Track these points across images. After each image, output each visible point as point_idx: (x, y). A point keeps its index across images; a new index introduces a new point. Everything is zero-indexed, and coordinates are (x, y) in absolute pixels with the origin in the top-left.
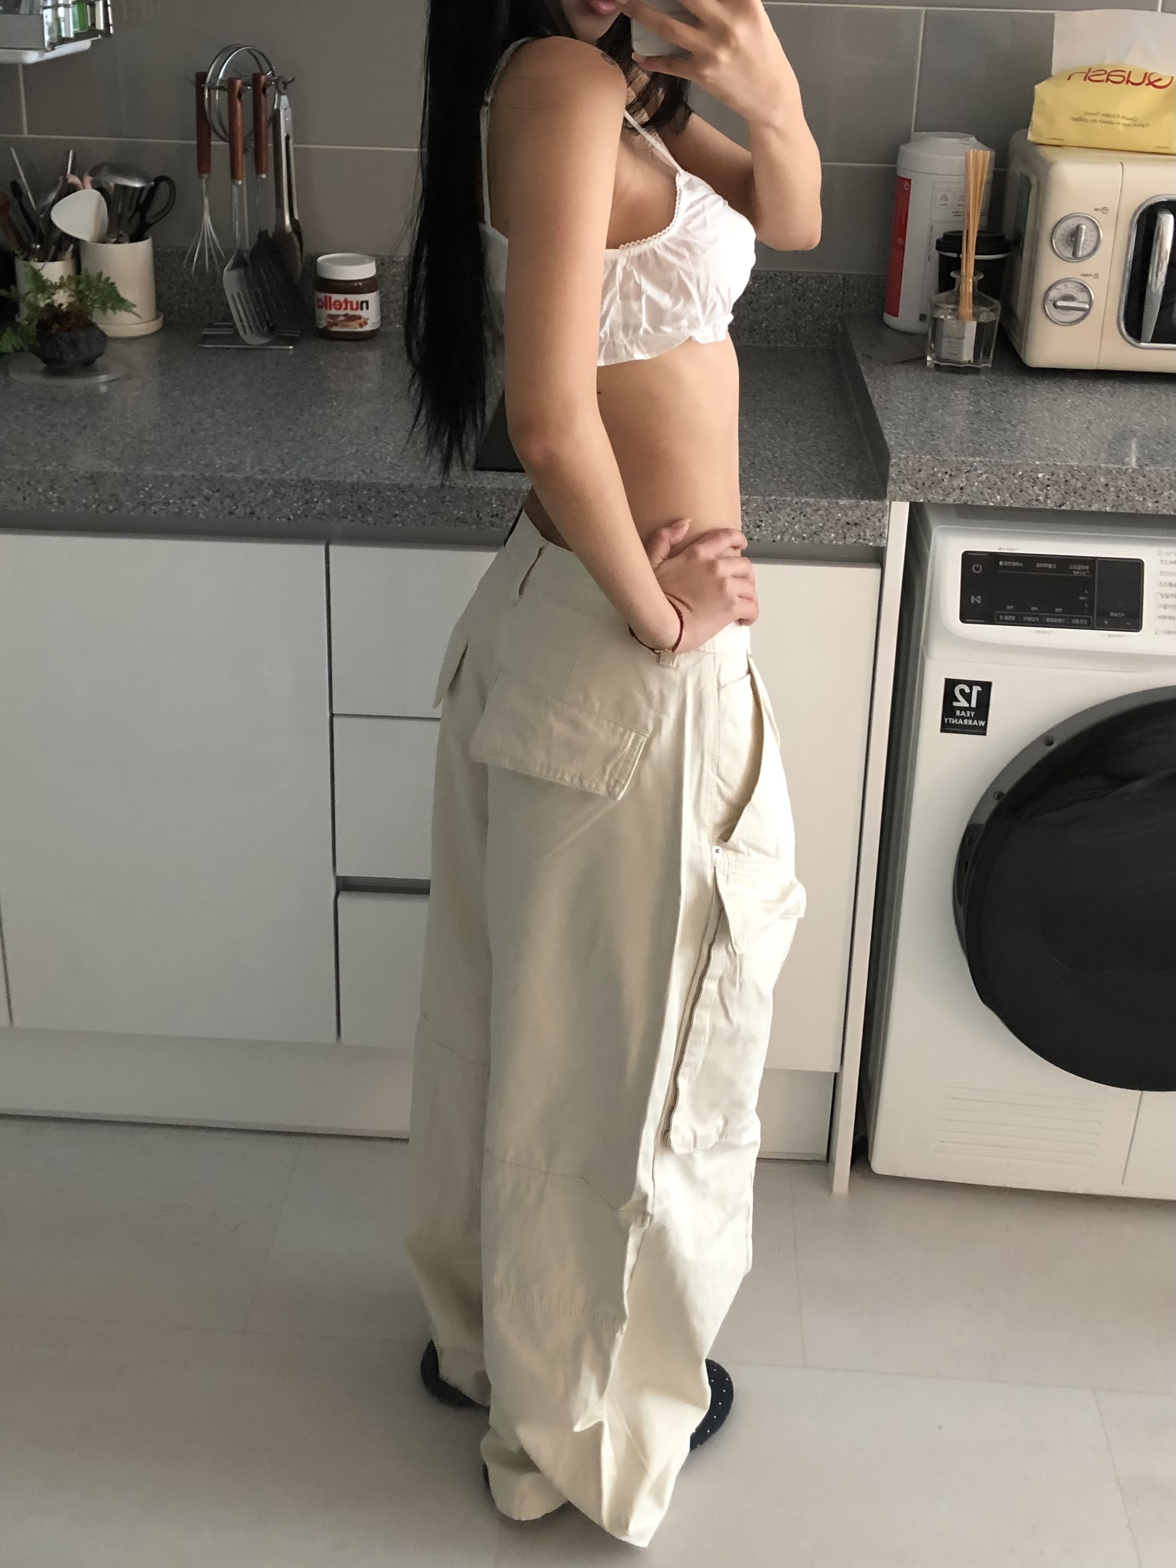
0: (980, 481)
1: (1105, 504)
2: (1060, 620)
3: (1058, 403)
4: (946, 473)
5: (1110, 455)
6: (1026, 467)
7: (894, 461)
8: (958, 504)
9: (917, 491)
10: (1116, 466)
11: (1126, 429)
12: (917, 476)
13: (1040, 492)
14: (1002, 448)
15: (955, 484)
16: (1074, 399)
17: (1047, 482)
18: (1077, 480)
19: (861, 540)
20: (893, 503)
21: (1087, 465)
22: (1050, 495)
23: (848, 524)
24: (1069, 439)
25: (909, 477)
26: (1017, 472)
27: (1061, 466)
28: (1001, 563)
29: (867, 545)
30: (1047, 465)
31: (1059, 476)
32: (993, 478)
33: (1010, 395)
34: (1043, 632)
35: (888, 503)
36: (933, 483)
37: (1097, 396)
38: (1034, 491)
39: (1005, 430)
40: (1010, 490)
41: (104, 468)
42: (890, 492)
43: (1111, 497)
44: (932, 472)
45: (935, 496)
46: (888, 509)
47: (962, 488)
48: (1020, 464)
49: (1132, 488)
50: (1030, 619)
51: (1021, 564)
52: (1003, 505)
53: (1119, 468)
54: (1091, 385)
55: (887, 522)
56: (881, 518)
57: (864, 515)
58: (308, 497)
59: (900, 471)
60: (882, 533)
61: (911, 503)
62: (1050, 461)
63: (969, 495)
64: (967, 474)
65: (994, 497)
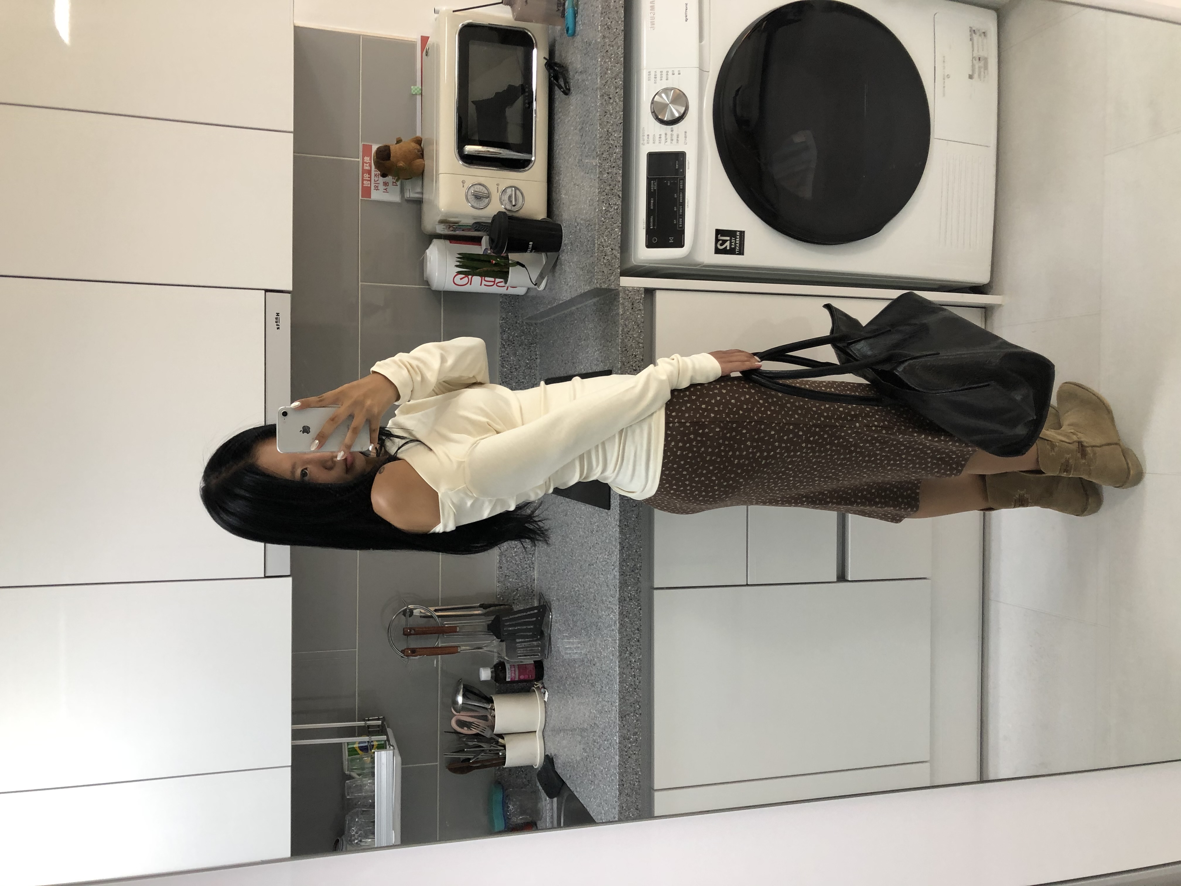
0: (608, 240)
1: (618, 174)
2: (681, 194)
3: (565, 202)
4: (604, 258)
5: (592, 172)
6: (600, 216)
8: (621, 251)
9: (614, 273)
10: (598, 169)
11: (578, 165)
12: (606, 273)
13: (613, 208)
14: (590, 230)
15: (609, 253)
16: (563, 194)
17: (608, 204)
18: (605, 189)
19: (641, 301)
20: (621, 285)
21: (597, 183)
22: (614, 202)
23: (632, 308)
24: (584, 195)
25: (607, 278)
26: (602, 220)
27: (598, 198)
28: (652, 227)
29: (643, 298)
30: (598, 205)
31: (604, 199)
32: (606, 233)
34: (688, 203)
35: (621, 288)
36: (610, 265)
37: (561, 182)
39: (580, 229)
40: (613, 224)
41: (617, 711)
42: (615, 287)
43: (614, 170)
44: (604, 265)
45: (617, 264)
46: (624, 288)
47: (612, 249)
48: (598, 220)
49: (609, 161)
50: (681, 211)
51: (651, 215)
52: (620, 228)
53: (599, 167)
54: (555, 185)
55: (631, 288)
56: (629, 291)
57: (627, 300)
58: (628, 599)
59: (604, 282)
60: (637, 290)
61: (620, 276)
62: (596, 204)
63: (616, 245)
64: (604, 247)
65: (616, 232)
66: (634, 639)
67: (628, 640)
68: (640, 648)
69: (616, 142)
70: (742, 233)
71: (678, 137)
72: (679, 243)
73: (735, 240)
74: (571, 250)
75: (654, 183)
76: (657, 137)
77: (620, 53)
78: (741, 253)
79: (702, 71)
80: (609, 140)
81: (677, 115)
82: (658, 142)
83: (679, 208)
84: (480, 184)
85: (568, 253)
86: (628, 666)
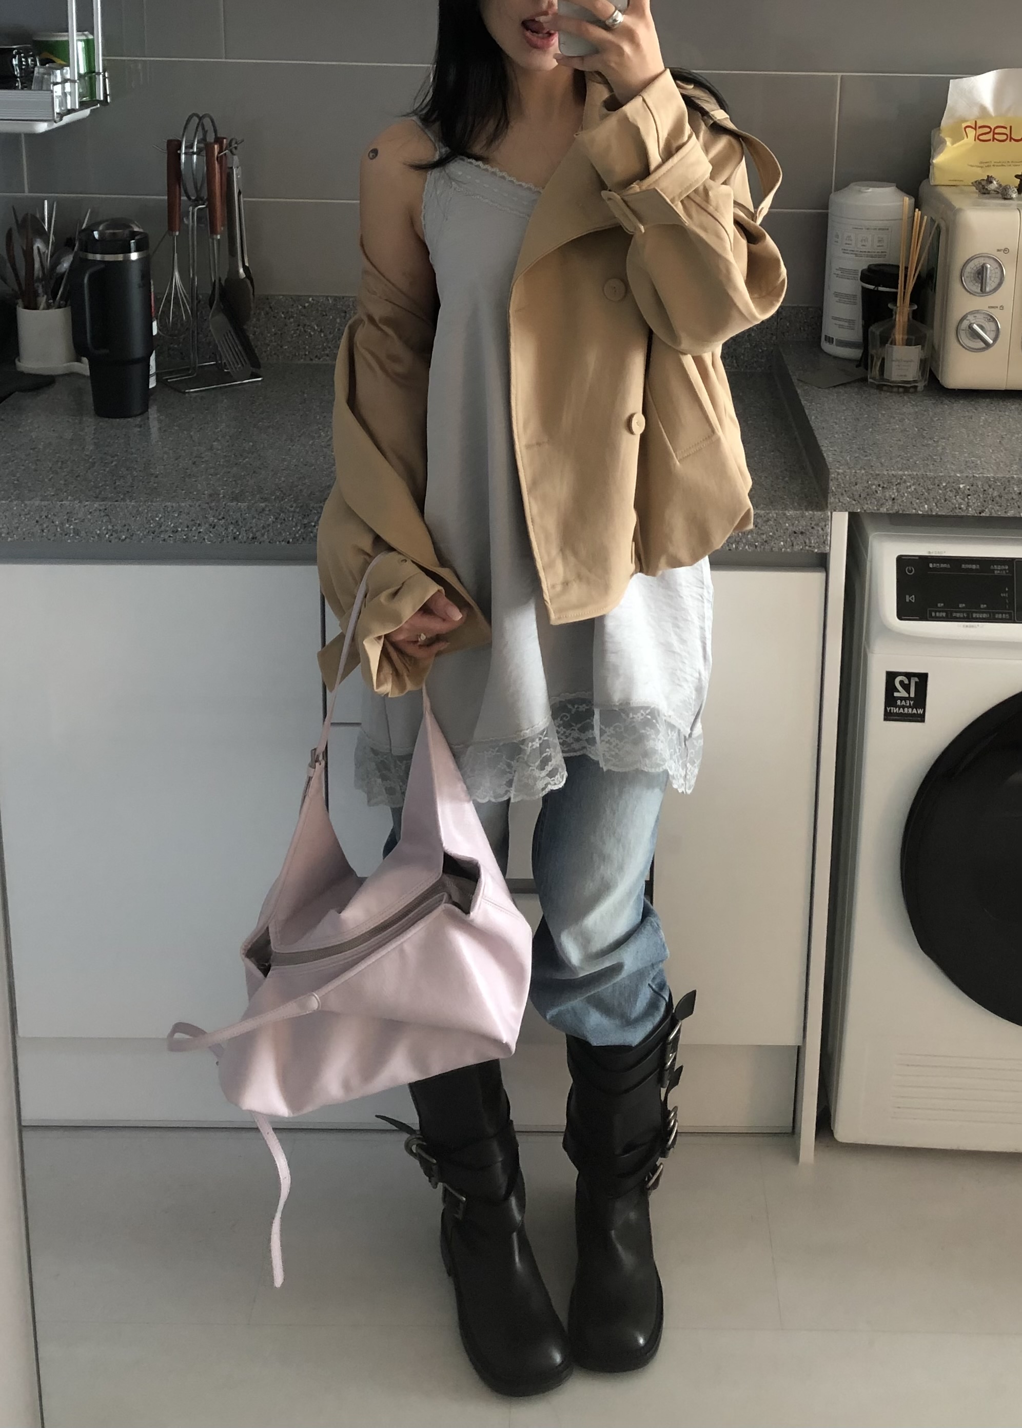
0: (909, 492)
1: (1019, 510)
2: (985, 616)
3: (973, 420)
4: (879, 485)
6: (949, 480)
7: (833, 476)
8: (890, 513)
9: (854, 502)
12: (853, 487)
13: (962, 501)
14: (926, 462)
15: (887, 495)
16: (987, 416)
17: (967, 492)
18: (993, 489)
19: (807, 548)
20: (834, 513)
21: (1002, 475)
22: (971, 504)
23: (795, 533)
24: (984, 452)
25: (846, 489)
26: (942, 483)
27: (979, 477)
28: (931, 565)
29: (813, 551)
30: (967, 477)
31: (978, 486)
32: (920, 489)
33: (931, 413)
34: (971, 626)
35: (829, 514)
36: (868, 495)
37: (1007, 413)
38: (957, 501)
39: (927, 445)
40: (935, 501)
42: (830, 504)
44: (867, 485)
45: (870, 507)
46: (830, 518)
47: (894, 499)
48: (942, 476)
50: (958, 615)
51: (949, 566)
52: (930, 513)
54: (1001, 403)
55: (829, 531)
56: (824, 527)
57: (809, 524)
58: (306, 521)
59: (839, 485)
60: (825, 540)
61: (850, 513)
62: (969, 473)
63: (900, 505)
64: (898, 486)
65: (922, 507)
66: (238, 531)
67: (237, 522)
68: (223, 540)
70: (920, 718)
72: (904, 612)
73: (910, 707)
74: (893, 430)
75: (1005, 570)
78: (888, 716)
83: (963, 612)
84: (1002, 278)
85: (888, 425)
86: (192, 520)
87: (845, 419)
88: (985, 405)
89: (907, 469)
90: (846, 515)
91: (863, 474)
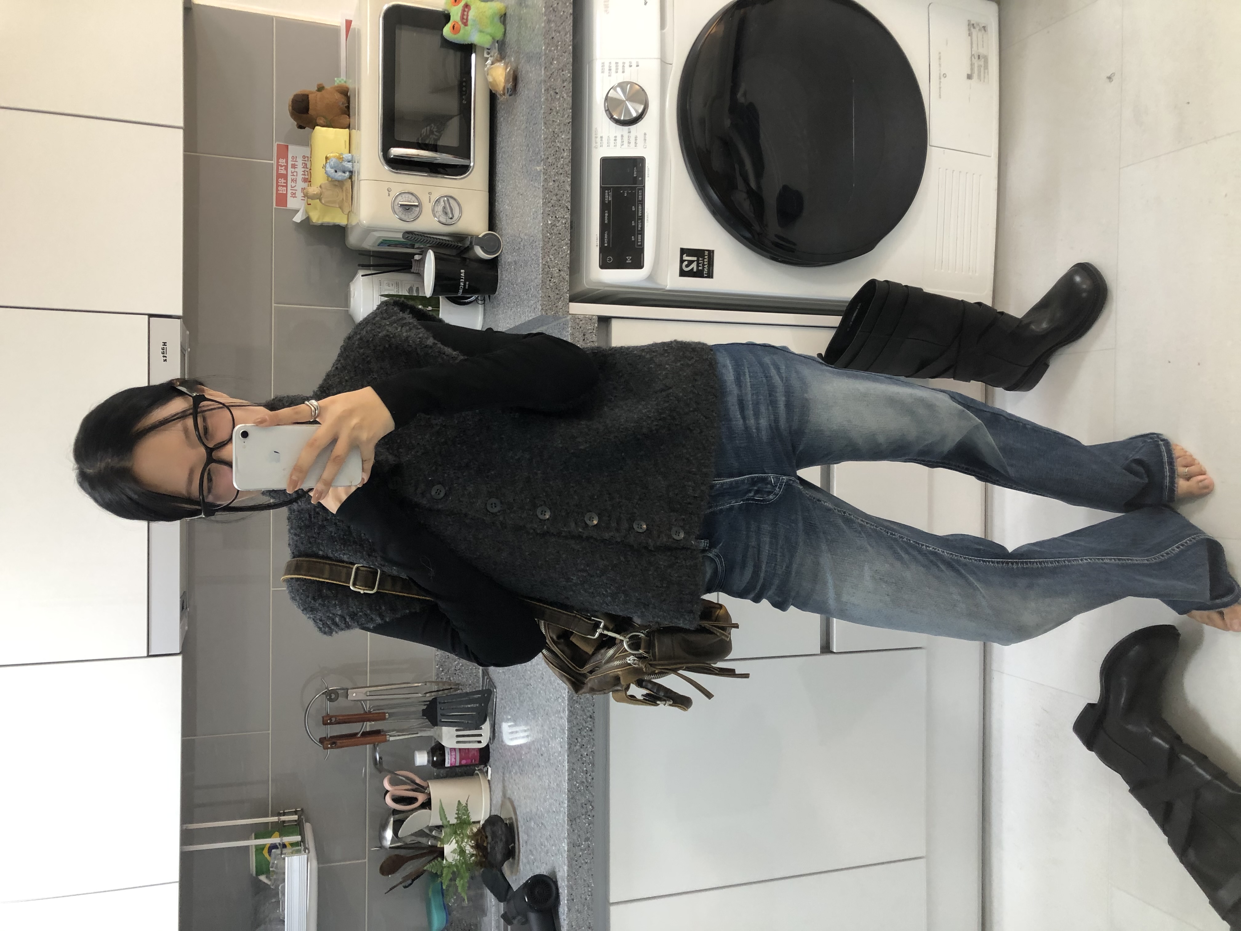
0: (555, 259)
1: (566, 181)
2: (640, 207)
3: (508, 214)
4: (550, 280)
5: (537, 180)
6: (545, 231)
8: (570, 273)
9: (562, 298)
10: (542, 176)
11: (521, 171)
12: (552, 298)
13: (560, 222)
14: (534, 247)
15: (557, 275)
16: (505, 204)
17: (554, 218)
18: (552, 199)
19: (594, 331)
20: (570, 313)
21: (542, 193)
22: (562, 217)
23: (584, 340)
24: (528, 206)
25: (553, 304)
26: (548, 237)
27: (543, 209)
28: (606, 245)
29: (597, 327)
30: (543, 218)
31: (549, 211)
32: (552, 251)
34: (648, 217)
35: (570, 316)
36: (557, 288)
37: (504, 190)
38: (560, 226)
39: (524, 247)
40: (560, 241)
41: (565, 812)
42: (564, 314)
43: (562, 178)
44: (550, 289)
45: (565, 287)
46: (574, 316)
47: (560, 270)
48: (543, 236)
49: (555, 166)
50: (640, 226)
51: (606, 231)
52: (569, 245)
53: (544, 173)
54: (498, 195)
55: (582, 316)
56: (580, 320)
57: (578, 330)
59: (550, 309)
60: (589, 319)
62: (540, 216)
63: (564, 266)
64: (550, 267)
65: (564, 250)
66: (585, 728)
67: (579, 729)
68: (592, 738)
69: (564, 144)
70: (711, 253)
71: (636, 140)
72: (638, 264)
73: (703, 260)
74: (515, 269)
75: (608, 193)
76: (612, 139)
77: (567, 40)
78: (710, 275)
79: (664, 63)
80: (555, 142)
81: (634, 114)
82: (613, 145)
83: (638, 222)
84: (409, 193)
85: (512, 273)
86: (578, 760)
87: (509, 303)
88: (499, 205)
89: (538, 260)
90: (570, 303)
91: (542, 292)
